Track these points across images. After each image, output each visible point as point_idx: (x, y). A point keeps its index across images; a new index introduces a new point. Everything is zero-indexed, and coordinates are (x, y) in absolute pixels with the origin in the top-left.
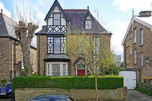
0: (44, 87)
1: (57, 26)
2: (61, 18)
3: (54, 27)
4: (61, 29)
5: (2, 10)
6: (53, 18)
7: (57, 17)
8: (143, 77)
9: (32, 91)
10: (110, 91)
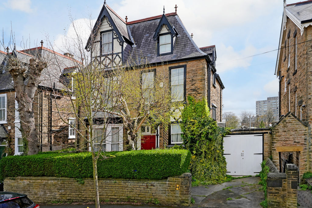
0: (43, 175)
1: (106, 56)
2: (113, 39)
3: (102, 58)
4: (112, 61)
5: (42, 42)
6: (101, 42)
7: (107, 38)
8: (279, 147)
9: (26, 182)
10: (155, 183)
